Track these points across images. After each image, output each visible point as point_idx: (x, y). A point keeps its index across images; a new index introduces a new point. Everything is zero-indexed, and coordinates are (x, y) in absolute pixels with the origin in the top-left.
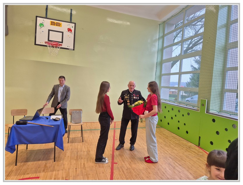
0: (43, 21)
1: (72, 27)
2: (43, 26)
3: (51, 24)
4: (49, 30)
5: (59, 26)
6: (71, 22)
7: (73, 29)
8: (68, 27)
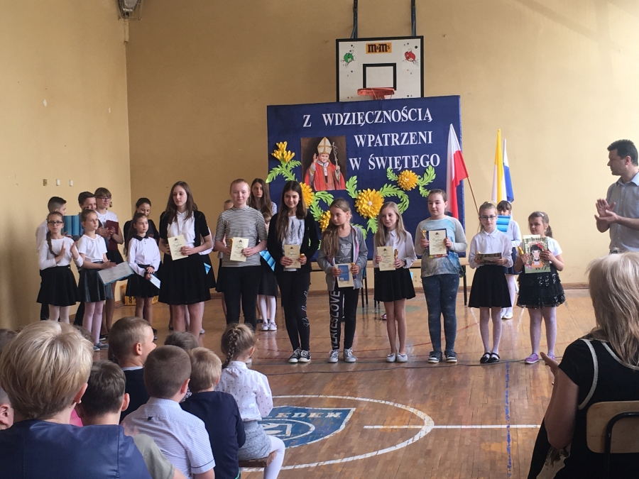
0: (351, 49)
1: (416, 47)
2: (353, 59)
3: (369, 51)
4: (365, 66)
5: (386, 51)
6: (410, 37)
7: (417, 53)
8: (406, 49)
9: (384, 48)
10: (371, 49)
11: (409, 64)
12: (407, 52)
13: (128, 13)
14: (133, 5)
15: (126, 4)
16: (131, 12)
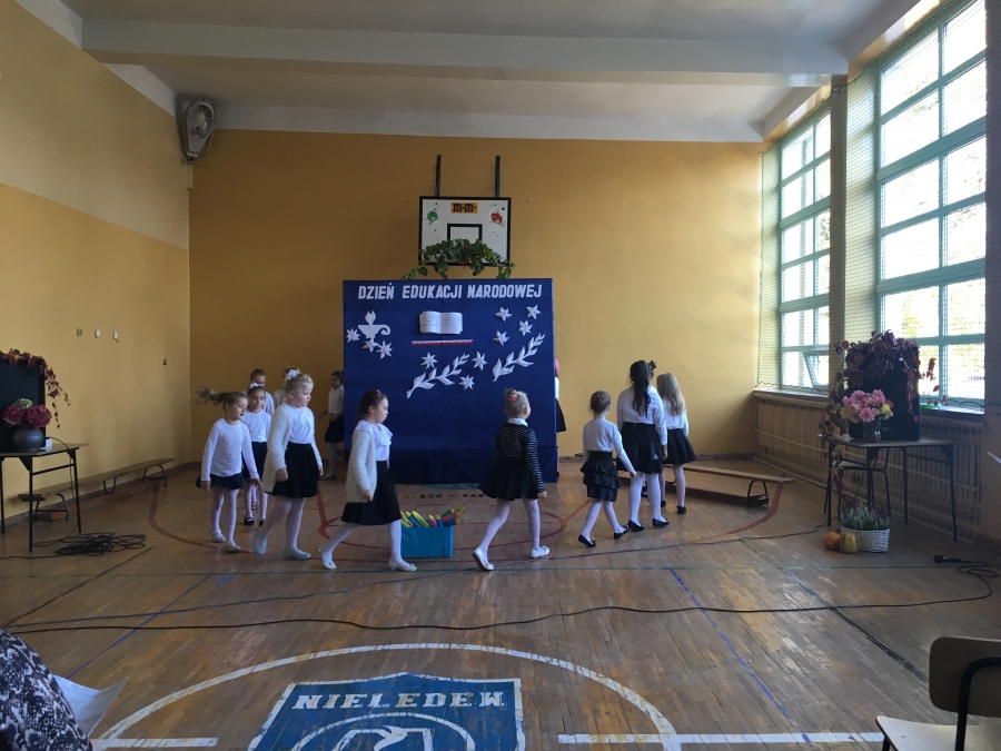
0: (436, 207)
1: (503, 208)
2: (437, 218)
3: (454, 211)
4: (449, 226)
5: (472, 211)
6: (497, 198)
7: (504, 215)
8: (494, 211)
9: (470, 209)
10: (457, 208)
11: (496, 226)
12: (493, 215)
13: (192, 159)
14: (199, 150)
15: (191, 148)
16: (196, 159)
